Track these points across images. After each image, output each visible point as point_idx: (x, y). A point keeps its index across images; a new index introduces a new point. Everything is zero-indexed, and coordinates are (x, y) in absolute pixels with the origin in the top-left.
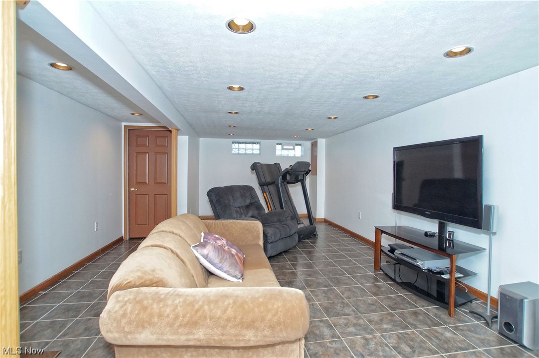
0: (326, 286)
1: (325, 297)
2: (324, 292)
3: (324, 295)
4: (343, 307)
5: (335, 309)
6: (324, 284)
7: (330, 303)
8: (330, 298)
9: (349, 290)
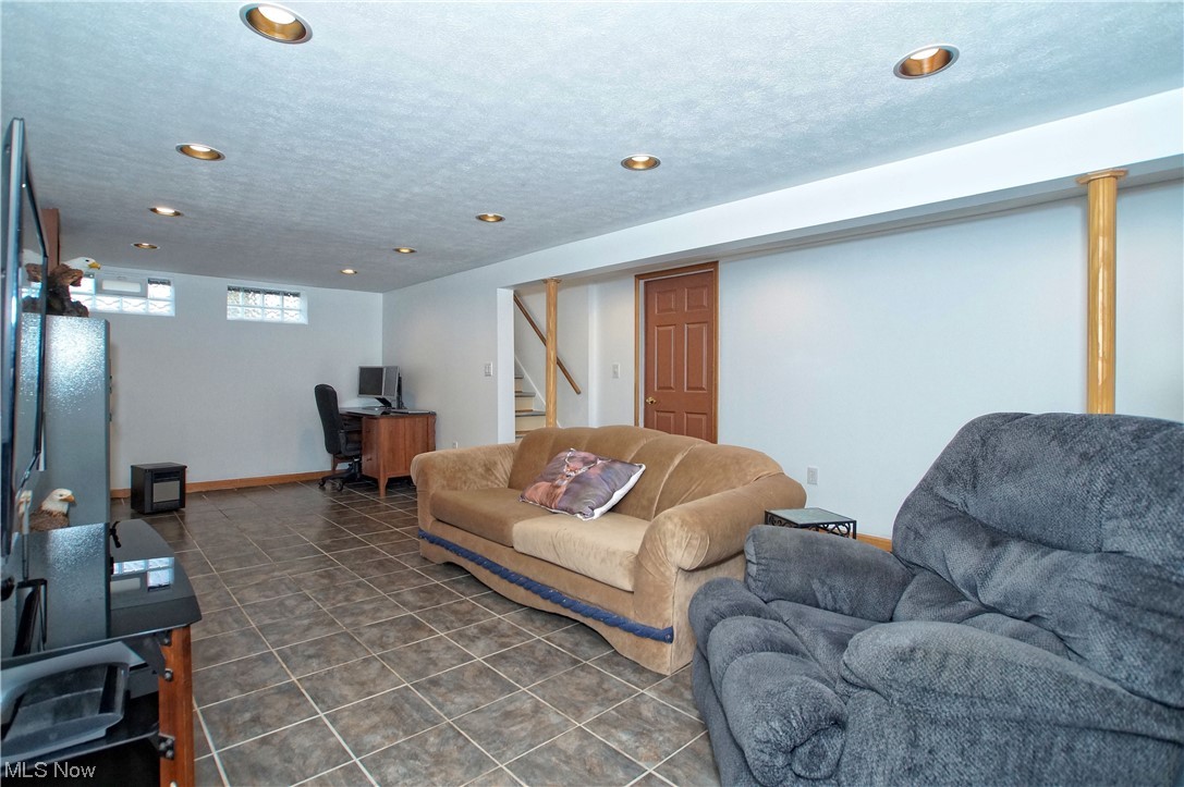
0: (435, 682)
1: (428, 651)
2: (436, 665)
3: (433, 655)
4: (382, 637)
5: (399, 631)
6: (443, 690)
7: (413, 640)
8: (416, 651)
9: (362, 684)
